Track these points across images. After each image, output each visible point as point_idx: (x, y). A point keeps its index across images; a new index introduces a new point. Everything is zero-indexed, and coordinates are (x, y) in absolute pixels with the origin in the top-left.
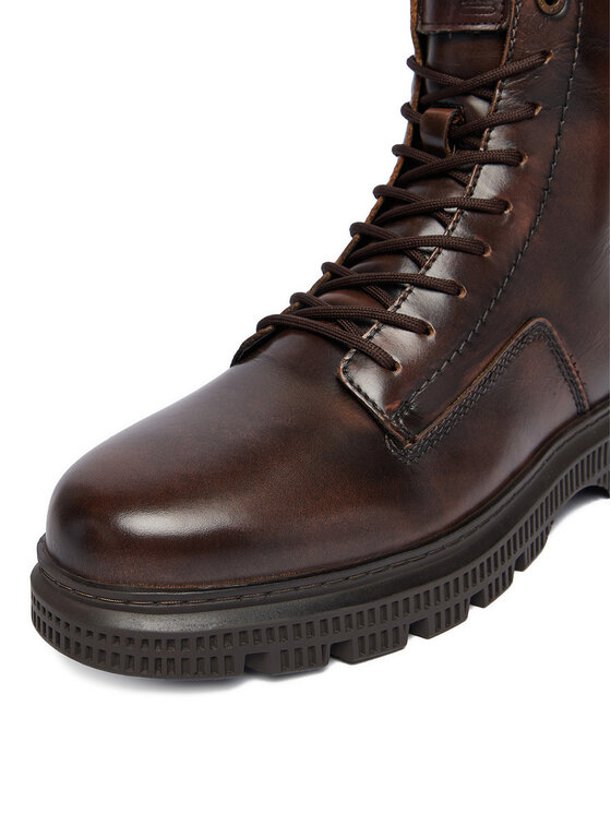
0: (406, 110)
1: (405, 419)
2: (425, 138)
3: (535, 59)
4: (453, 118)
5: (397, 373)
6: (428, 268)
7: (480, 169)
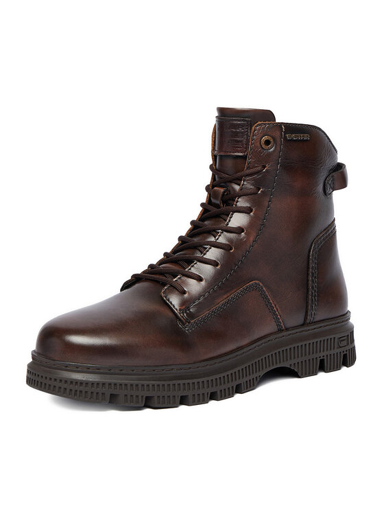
0: (207, 188)
1: (187, 314)
2: (213, 200)
3: (259, 168)
4: (224, 192)
5: (186, 295)
6: (205, 254)
7: (232, 214)
